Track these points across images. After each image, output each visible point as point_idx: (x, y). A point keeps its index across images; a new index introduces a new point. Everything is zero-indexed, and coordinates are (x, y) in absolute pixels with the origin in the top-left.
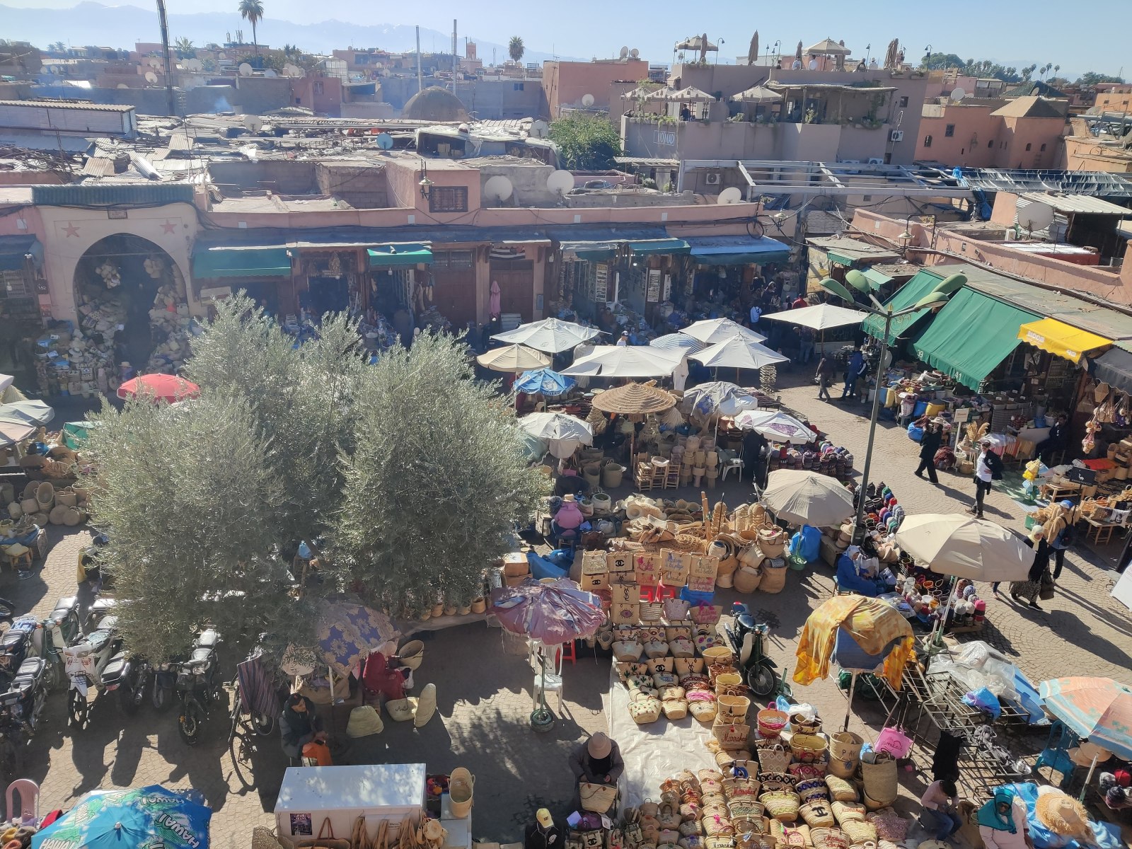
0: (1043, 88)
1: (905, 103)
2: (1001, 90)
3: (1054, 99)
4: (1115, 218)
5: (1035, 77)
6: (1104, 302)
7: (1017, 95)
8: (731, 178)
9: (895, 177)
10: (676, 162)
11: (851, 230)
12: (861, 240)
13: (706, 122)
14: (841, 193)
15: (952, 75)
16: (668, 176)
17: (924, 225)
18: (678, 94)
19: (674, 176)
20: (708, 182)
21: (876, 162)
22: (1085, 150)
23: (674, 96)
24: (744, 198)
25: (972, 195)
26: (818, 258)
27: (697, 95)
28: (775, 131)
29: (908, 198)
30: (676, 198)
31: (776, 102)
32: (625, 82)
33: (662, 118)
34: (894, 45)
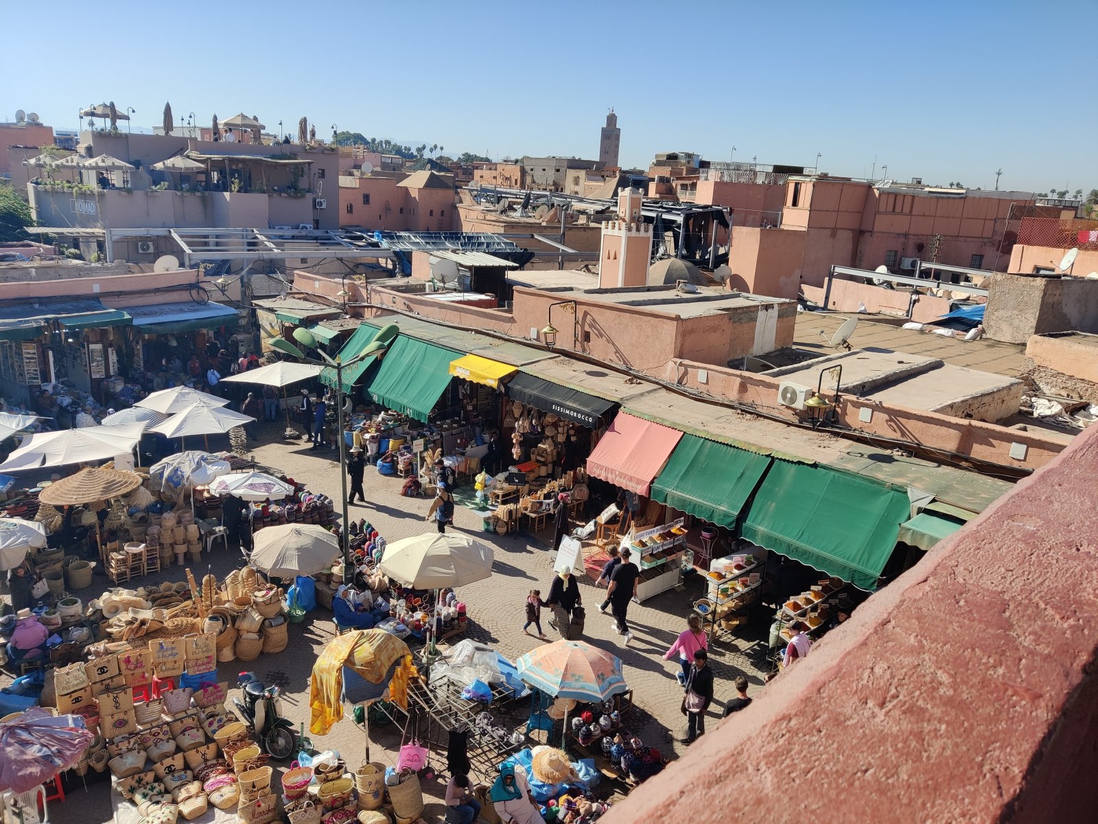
0: (433, 164)
1: (322, 175)
2: (402, 165)
3: (443, 174)
4: (502, 269)
5: (427, 155)
6: (506, 337)
7: (415, 170)
8: (165, 246)
9: (326, 241)
10: (101, 231)
11: (294, 291)
12: (305, 299)
13: (129, 191)
14: (279, 257)
15: (360, 151)
16: (94, 246)
17: (357, 282)
18: (91, 162)
19: (101, 246)
20: (141, 251)
21: (306, 228)
22: (473, 215)
23: (87, 164)
24: (182, 265)
25: (392, 255)
26: (267, 319)
27: (113, 163)
28: (204, 200)
29: (341, 260)
30: (107, 268)
31: (200, 172)
32: (26, 147)
33: (77, 186)
34: (304, 123)
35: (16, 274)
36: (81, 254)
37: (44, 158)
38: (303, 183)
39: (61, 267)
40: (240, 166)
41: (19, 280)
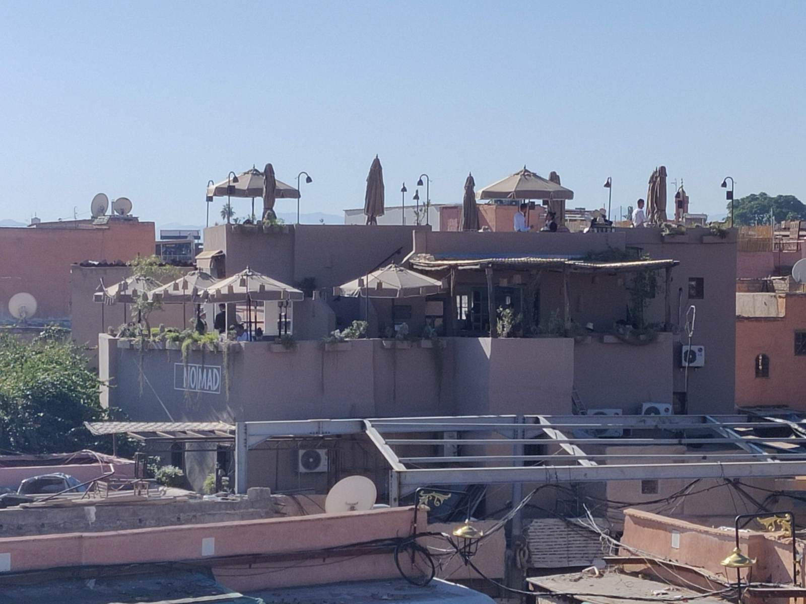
1: (698, 289)
8: (351, 456)
9: (700, 440)
10: (228, 427)
11: (623, 555)
13: (288, 343)
14: (592, 476)
16: (213, 459)
17: (772, 535)
18: (220, 286)
19: (225, 458)
20: (302, 469)
21: (657, 411)
23: (212, 291)
24: (382, 497)
27: (262, 287)
28: (437, 357)
29: (735, 483)
30: (233, 505)
31: (432, 296)
32: (106, 265)
33: (190, 336)
34: (659, 179)
35: (59, 517)
36: (184, 477)
37: (135, 284)
38: (653, 311)
39: (144, 503)
40: (517, 279)
41: (65, 530)
